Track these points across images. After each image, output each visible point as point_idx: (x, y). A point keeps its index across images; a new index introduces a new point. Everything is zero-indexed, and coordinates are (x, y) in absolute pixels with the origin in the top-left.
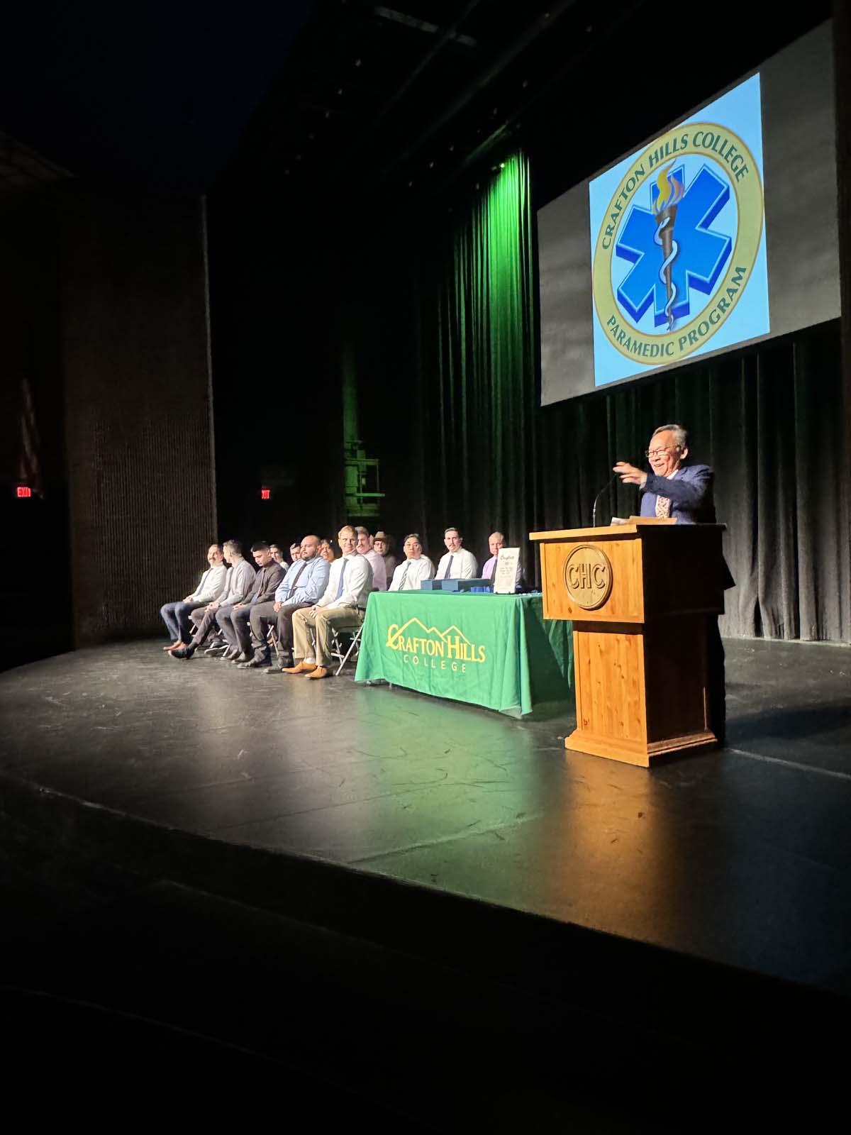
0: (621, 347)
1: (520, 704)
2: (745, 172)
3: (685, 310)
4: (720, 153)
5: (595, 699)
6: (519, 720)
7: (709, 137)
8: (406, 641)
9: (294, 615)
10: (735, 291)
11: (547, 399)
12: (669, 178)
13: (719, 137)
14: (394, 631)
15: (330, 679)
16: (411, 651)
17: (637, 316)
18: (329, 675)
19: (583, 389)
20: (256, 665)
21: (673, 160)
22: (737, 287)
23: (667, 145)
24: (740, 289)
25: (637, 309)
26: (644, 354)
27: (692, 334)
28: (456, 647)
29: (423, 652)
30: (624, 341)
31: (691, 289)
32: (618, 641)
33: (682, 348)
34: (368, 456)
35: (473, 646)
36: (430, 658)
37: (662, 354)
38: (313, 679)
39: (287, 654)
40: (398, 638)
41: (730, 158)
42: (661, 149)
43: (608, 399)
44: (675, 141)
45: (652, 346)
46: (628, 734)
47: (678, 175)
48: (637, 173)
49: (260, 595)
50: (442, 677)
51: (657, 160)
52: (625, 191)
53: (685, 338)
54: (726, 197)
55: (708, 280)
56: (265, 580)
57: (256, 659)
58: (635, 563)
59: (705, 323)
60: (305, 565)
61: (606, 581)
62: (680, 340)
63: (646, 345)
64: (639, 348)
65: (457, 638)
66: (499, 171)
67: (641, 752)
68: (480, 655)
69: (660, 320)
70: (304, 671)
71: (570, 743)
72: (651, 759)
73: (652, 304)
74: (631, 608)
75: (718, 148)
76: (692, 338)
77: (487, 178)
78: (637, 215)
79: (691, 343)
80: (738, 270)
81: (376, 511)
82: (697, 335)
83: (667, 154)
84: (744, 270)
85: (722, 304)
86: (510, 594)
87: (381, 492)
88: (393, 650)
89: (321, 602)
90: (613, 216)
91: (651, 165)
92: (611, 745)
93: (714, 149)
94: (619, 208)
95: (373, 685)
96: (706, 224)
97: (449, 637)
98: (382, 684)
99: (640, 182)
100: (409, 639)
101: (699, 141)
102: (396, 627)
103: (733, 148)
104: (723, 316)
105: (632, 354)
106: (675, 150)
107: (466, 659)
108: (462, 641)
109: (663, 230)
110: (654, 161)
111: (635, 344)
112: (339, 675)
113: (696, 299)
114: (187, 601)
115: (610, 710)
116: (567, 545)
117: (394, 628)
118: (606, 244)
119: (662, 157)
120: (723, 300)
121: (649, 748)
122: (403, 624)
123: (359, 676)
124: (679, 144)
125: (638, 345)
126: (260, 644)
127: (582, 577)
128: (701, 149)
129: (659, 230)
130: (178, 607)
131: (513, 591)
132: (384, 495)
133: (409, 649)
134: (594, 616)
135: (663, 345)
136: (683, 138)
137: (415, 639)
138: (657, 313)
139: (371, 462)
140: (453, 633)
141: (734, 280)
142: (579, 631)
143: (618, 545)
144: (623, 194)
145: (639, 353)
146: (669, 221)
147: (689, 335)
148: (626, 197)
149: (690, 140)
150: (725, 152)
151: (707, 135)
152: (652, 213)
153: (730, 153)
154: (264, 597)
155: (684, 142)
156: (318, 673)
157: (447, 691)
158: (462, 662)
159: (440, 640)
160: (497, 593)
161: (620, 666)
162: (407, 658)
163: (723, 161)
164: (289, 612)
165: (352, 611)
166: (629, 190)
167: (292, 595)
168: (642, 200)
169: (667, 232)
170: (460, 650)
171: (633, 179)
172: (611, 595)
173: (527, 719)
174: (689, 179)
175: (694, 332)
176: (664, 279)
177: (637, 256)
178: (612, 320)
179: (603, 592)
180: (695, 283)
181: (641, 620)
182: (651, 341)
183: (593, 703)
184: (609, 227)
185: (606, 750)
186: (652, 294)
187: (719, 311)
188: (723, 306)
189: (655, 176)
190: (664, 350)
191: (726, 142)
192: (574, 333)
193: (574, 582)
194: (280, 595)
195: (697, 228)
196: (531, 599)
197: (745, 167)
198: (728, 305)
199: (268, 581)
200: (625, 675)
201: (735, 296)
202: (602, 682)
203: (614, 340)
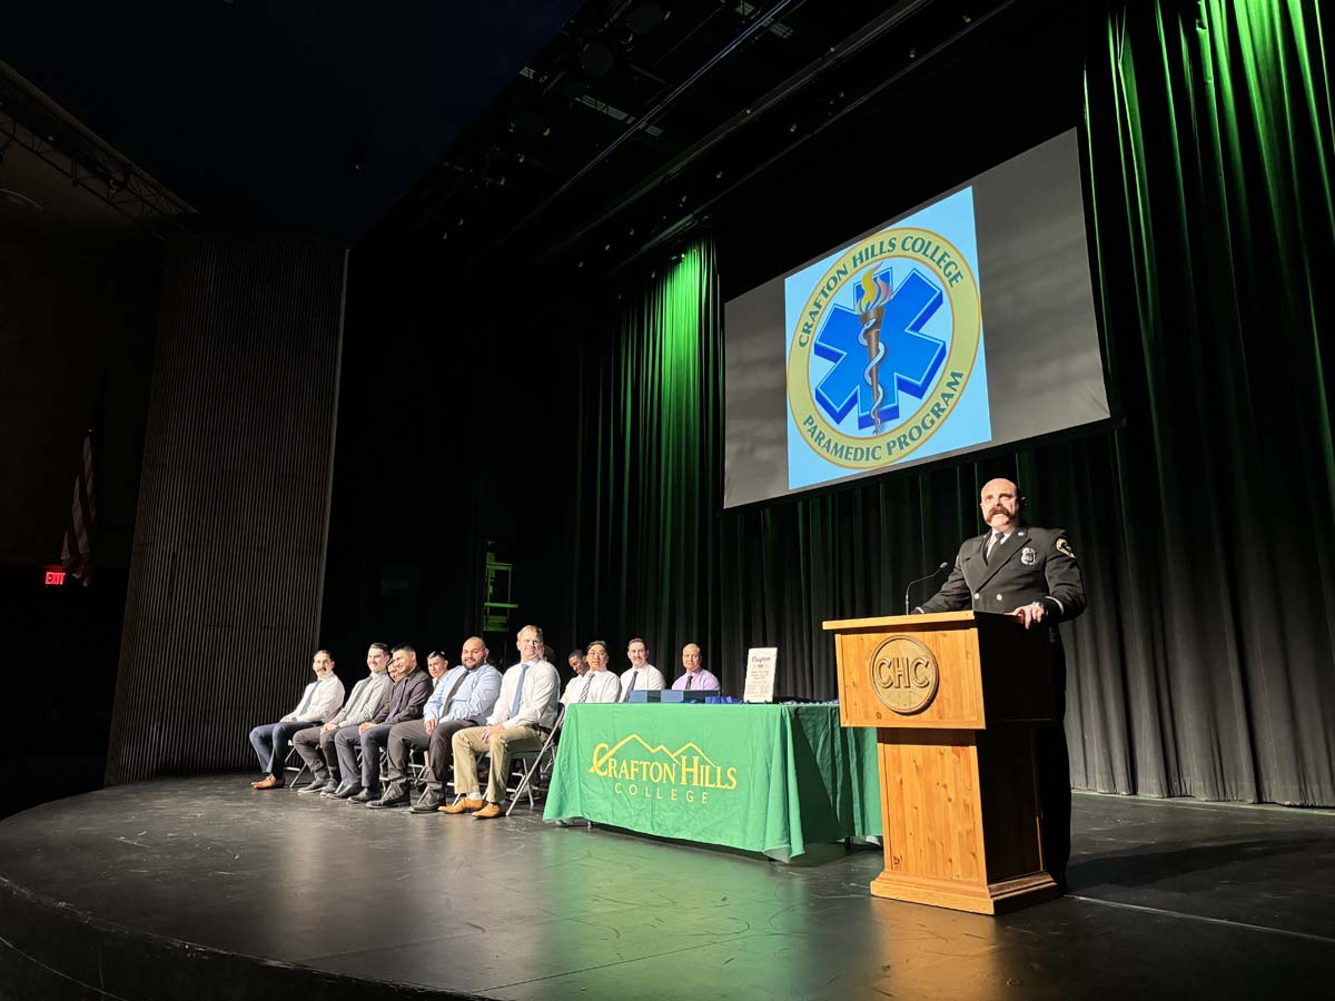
0: (819, 449)
1: (789, 842)
2: (959, 278)
3: (893, 413)
4: (931, 258)
5: (909, 829)
6: (785, 865)
7: (920, 242)
8: (620, 764)
9: (455, 737)
10: (951, 396)
11: (731, 501)
12: (875, 279)
13: (930, 243)
14: (603, 752)
15: (501, 820)
16: (627, 777)
17: (838, 417)
18: (501, 815)
19: (775, 493)
20: (390, 804)
21: (878, 263)
22: (953, 392)
23: (873, 247)
24: (957, 394)
25: (838, 410)
26: (846, 458)
27: (902, 439)
28: (695, 770)
29: (645, 779)
30: (823, 443)
31: (900, 392)
32: (941, 754)
33: (890, 453)
34: (497, 560)
35: (719, 768)
36: (655, 786)
37: (867, 459)
38: (481, 818)
39: (439, 787)
40: (607, 761)
41: (943, 264)
42: (867, 250)
43: (800, 504)
44: (882, 243)
45: (856, 450)
46: (959, 874)
47: (886, 277)
48: (839, 272)
49: (398, 712)
50: (672, 811)
51: (862, 261)
52: (826, 290)
53: (894, 442)
54: (939, 301)
55: (920, 383)
56: (407, 692)
57: (388, 794)
58: (970, 656)
59: (917, 428)
60: (467, 673)
61: (932, 679)
62: (888, 444)
63: (848, 448)
64: (838, 450)
65: (696, 759)
66: (679, 260)
67: (983, 895)
68: (728, 779)
69: (864, 422)
70: (466, 811)
71: (876, 888)
72: (996, 903)
73: (856, 406)
74: (966, 712)
75: (930, 252)
76: (902, 443)
77: (665, 266)
78: (838, 314)
79: (902, 448)
80: (953, 375)
81: (504, 625)
82: (908, 440)
83: (873, 255)
84: (960, 375)
85: (936, 409)
86: (767, 703)
87: (511, 603)
88: (598, 776)
89: (490, 720)
90: (811, 313)
91: (855, 265)
92: (938, 888)
93: (924, 253)
94: (819, 307)
95: (564, 826)
96: (917, 327)
97: (684, 758)
98: (577, 824)
99: (843, 281)
100: (624, 764)
101: (909, 244)
102: (606, 746)
103: (945, 254)
104: (937, 421)
105: (832, 457)
106: (881, 252)
107: (707, 785)
108: (702, 762)
109: (867, 331)
110: (858, 262)
111: (836, 445)
112: (510, 815)
113: (905, 401)
114: (288, 719)
115: (932, 844)
116: (874, 637)
117: (603, 748)
118: (803, 341)
119: (867, 258)
120: (938, 405)
121: (990, 890)
122: (615, 745)
123: (549, 813)
124: (886, 247)
125: (839, 447)
126: (398, 775)
127: (898, 673)
128: (910, 253)
129: (862, 332)
130: (275, 729)
131: (770, 700)
132: (515, 606)
133: (623, 775)
134: (912, 721)
135: (868, 449)
136: (890, 242)
137: (633, 762)
138: (861, 415)
139: (503, 567)
140: (690, 753)
141: (949, 385)
142: (885, 743)
143: (945, 635)
144: (823, 292)
145: (840, 457)
146: (875, 323)
147: (899, 439)
148: (826, 296)
149: (898, 244)
150: (937, 258)
151: (917, 240)
152: (856, 313)
153: (942, 258)
154: (403, 713)
155: (893, 246)
156: (489, 811)
157: (678, 830)
158: (705, 789)
159: (670, 761)
160: (749, 703)
161: (945, 786)
162: (620, 788)
163: (934, 265)
164: (448, 732)
165: (533, 731)
166: (829, 288)
167: (446, 712)
168: (845, 299)
169: (873, 333)
170: (700, 775)
171: (834, 278)
172: (937, 697)
173: (797, 862)
174: (897, 282)
175: (904, 436)
176: (869, 380)
177: (840, 355)
178: (809, 420)
179: (927, 692)
180: (904, 386)
181: (982, 726)
182: (854, 444)
183: (908, 834)
184: (807, 324)
185: (931, 895)
186: (856, 394)
187: (932, 416)
188: (937, 411)
189: (861, 275)
190: (870, 454)
191: (938, 248)
192: (766, 430)
193: (885, 680)
194: (430, 711)
195: (906, 331)
196: (798, 708)
197: (959, 274)
198: (943, 410)
199: (411, 693)
200: (953, 796)
201: (951, 401)
202: (920, 809)
203: (812, 441)
